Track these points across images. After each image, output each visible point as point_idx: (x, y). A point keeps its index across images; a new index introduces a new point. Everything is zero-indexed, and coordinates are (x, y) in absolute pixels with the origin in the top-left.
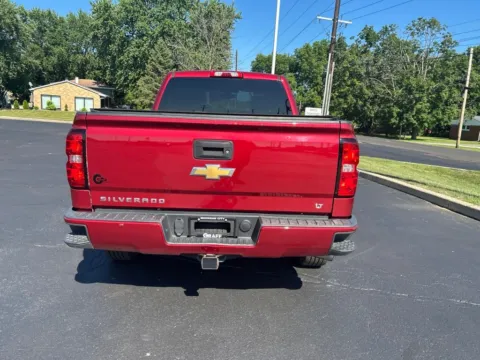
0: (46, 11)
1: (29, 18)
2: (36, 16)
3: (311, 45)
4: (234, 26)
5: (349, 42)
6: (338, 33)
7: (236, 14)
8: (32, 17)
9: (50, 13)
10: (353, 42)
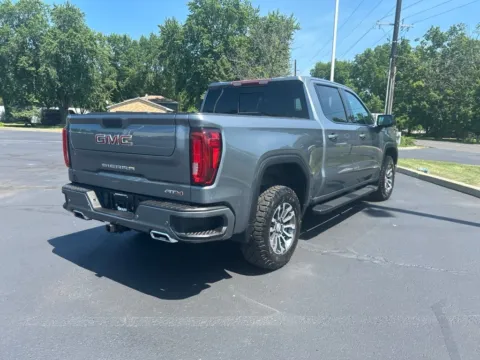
0: (122, 36)
1: (107, 42)
2: (113, 40)
3: (373, 50)
4: (293, 37)
5: (413, 45)
6: (399, 37)
7: (295, 24)
8: (109, 41)
9: (125, 37)
10: (418, 43)
